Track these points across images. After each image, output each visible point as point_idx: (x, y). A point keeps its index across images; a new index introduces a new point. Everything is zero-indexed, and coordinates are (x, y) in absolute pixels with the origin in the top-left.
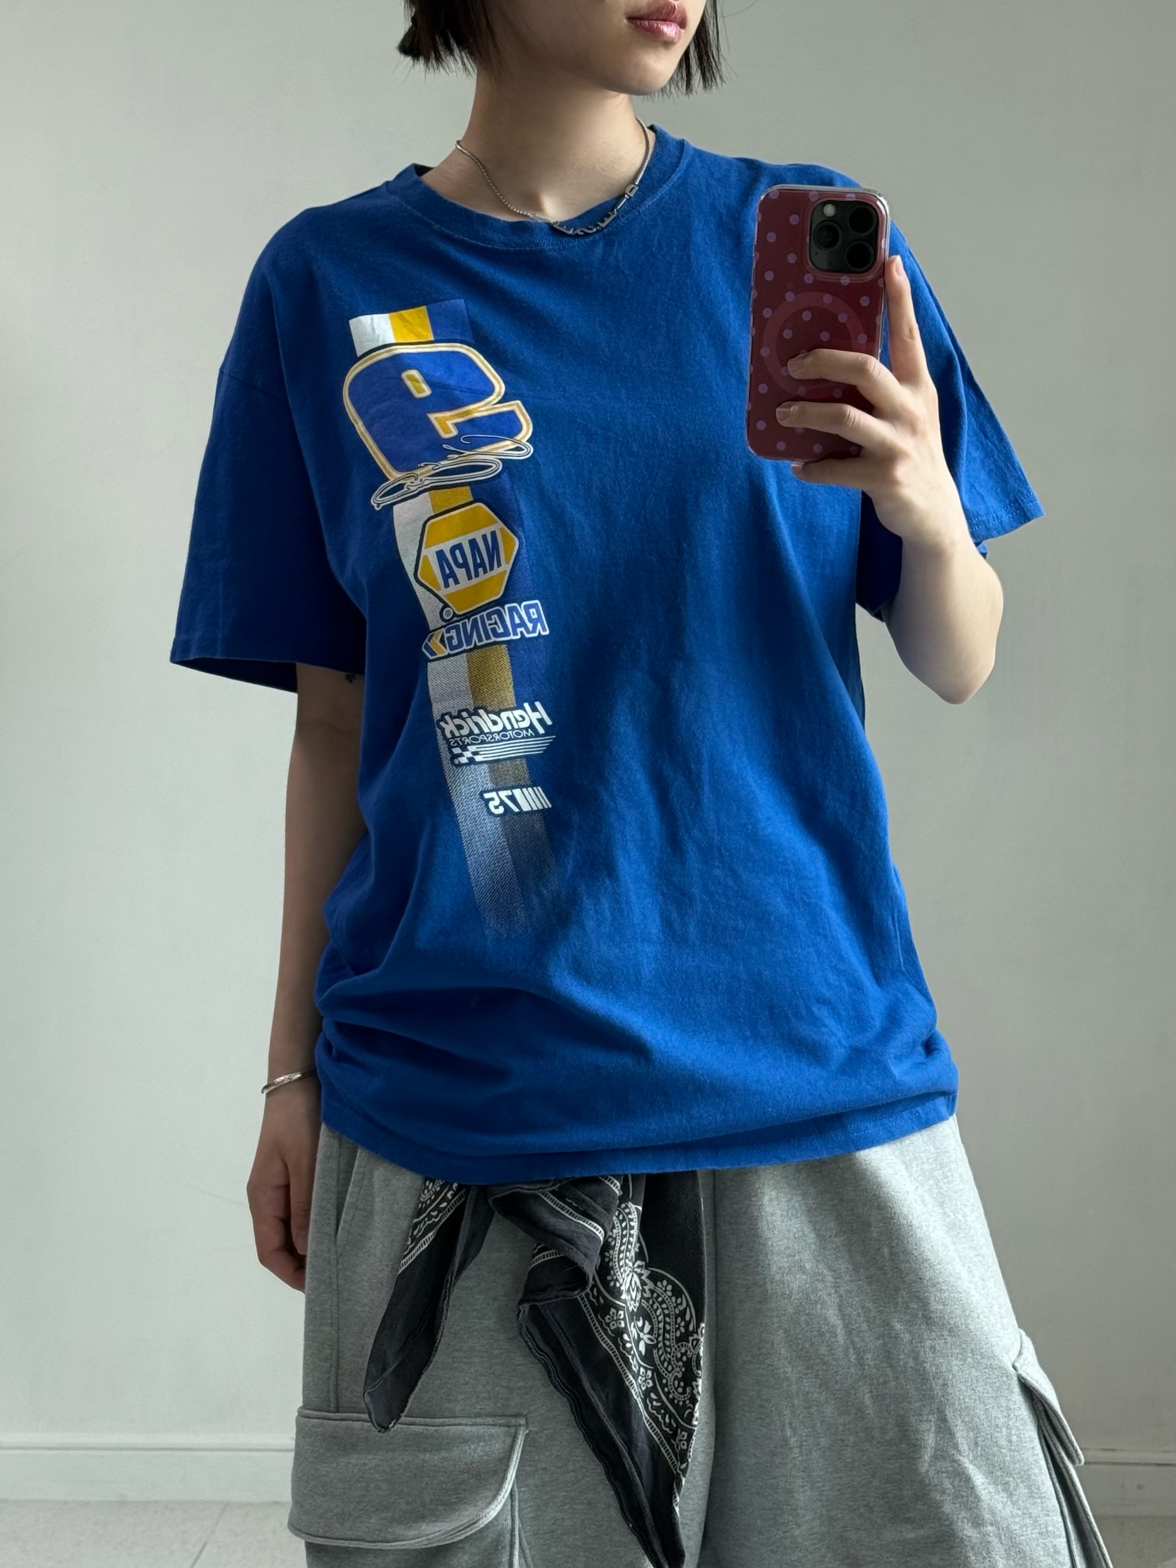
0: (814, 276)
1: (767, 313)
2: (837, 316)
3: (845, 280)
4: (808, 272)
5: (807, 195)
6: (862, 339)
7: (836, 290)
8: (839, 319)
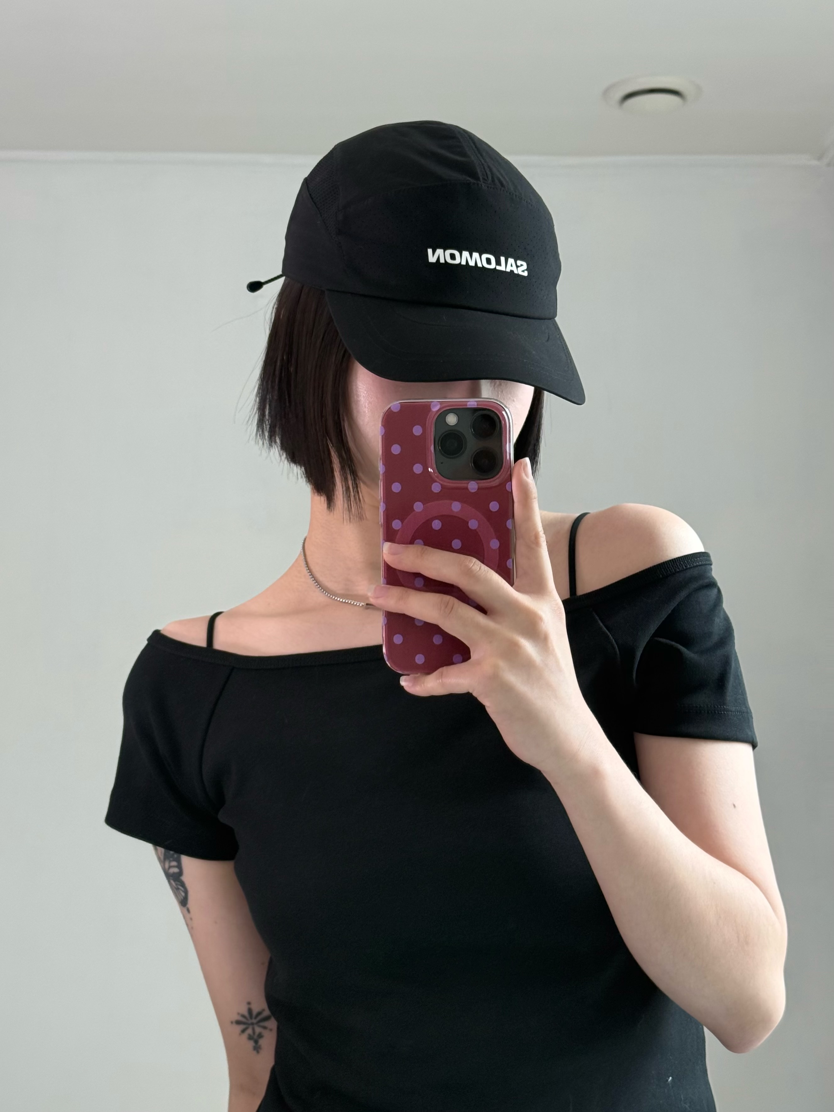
0: (441, 485)
1: (396, 524)
2: (468, 522)
3: (473, 486)
4: (436, 481)
5: (430, 405)
6: (495, 544)
7: (463, 496)
8: (470, 525)
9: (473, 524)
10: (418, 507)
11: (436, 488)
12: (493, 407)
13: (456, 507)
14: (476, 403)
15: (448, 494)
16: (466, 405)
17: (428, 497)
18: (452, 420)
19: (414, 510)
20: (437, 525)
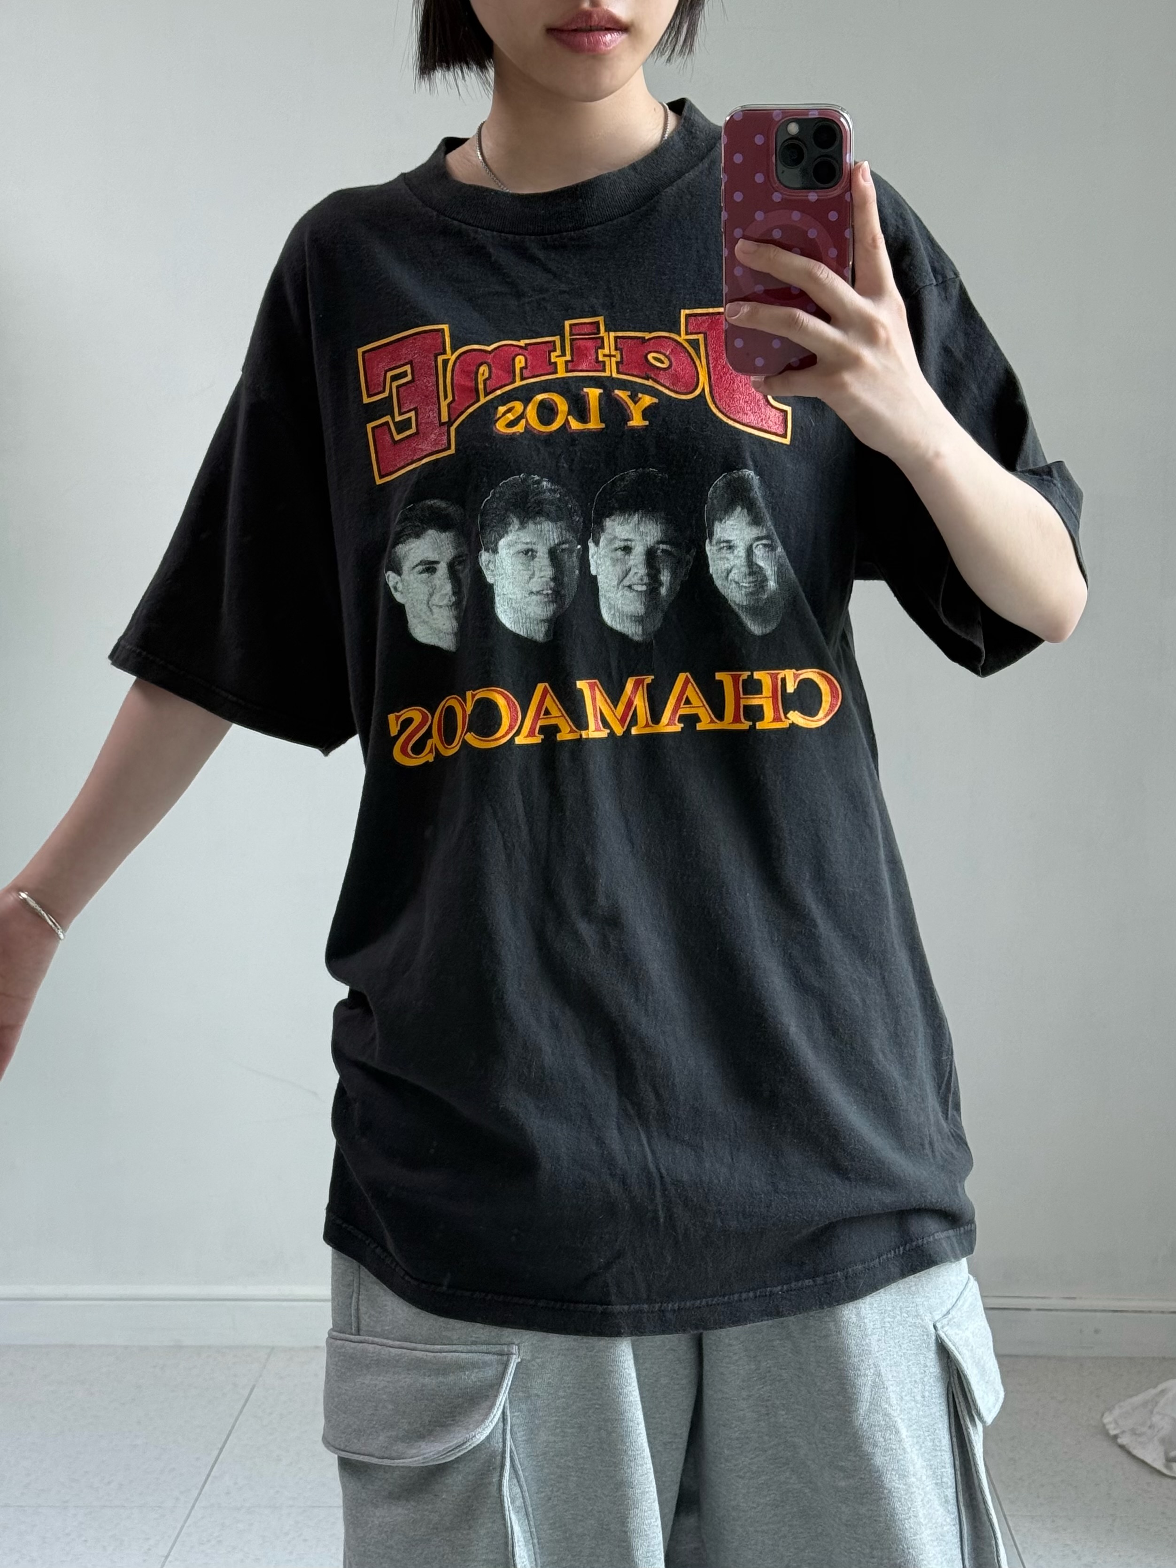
0: (782, 195)
1: (738, 233)
2: (807, 232)
3: (813, 196)
4: (776, 191)
5: (771, 114)
6: (833, 253)
7: (804, 207)
8: (809, 235)
9: (812, 234)
10: (759, 216)
11: (777, 197)
12: (833, 117)
13: (796, 216)
14: (816, 112)
15: (788, 205)
16: (808, 115)
17: (769, 207)
18: (793, 128)
19: (755, 219)
20: (777, 234)
